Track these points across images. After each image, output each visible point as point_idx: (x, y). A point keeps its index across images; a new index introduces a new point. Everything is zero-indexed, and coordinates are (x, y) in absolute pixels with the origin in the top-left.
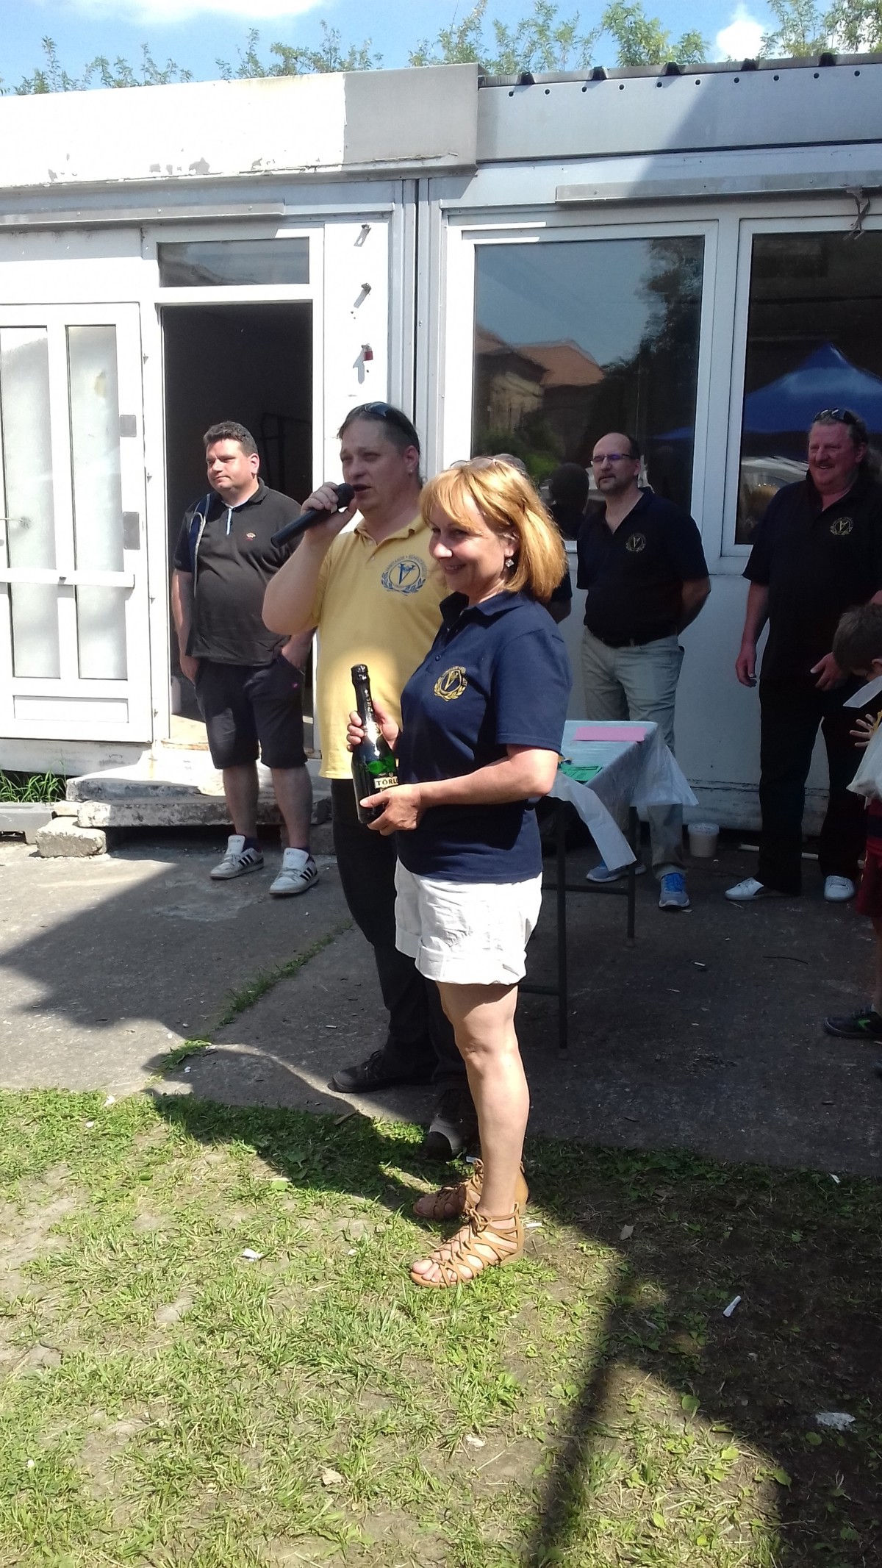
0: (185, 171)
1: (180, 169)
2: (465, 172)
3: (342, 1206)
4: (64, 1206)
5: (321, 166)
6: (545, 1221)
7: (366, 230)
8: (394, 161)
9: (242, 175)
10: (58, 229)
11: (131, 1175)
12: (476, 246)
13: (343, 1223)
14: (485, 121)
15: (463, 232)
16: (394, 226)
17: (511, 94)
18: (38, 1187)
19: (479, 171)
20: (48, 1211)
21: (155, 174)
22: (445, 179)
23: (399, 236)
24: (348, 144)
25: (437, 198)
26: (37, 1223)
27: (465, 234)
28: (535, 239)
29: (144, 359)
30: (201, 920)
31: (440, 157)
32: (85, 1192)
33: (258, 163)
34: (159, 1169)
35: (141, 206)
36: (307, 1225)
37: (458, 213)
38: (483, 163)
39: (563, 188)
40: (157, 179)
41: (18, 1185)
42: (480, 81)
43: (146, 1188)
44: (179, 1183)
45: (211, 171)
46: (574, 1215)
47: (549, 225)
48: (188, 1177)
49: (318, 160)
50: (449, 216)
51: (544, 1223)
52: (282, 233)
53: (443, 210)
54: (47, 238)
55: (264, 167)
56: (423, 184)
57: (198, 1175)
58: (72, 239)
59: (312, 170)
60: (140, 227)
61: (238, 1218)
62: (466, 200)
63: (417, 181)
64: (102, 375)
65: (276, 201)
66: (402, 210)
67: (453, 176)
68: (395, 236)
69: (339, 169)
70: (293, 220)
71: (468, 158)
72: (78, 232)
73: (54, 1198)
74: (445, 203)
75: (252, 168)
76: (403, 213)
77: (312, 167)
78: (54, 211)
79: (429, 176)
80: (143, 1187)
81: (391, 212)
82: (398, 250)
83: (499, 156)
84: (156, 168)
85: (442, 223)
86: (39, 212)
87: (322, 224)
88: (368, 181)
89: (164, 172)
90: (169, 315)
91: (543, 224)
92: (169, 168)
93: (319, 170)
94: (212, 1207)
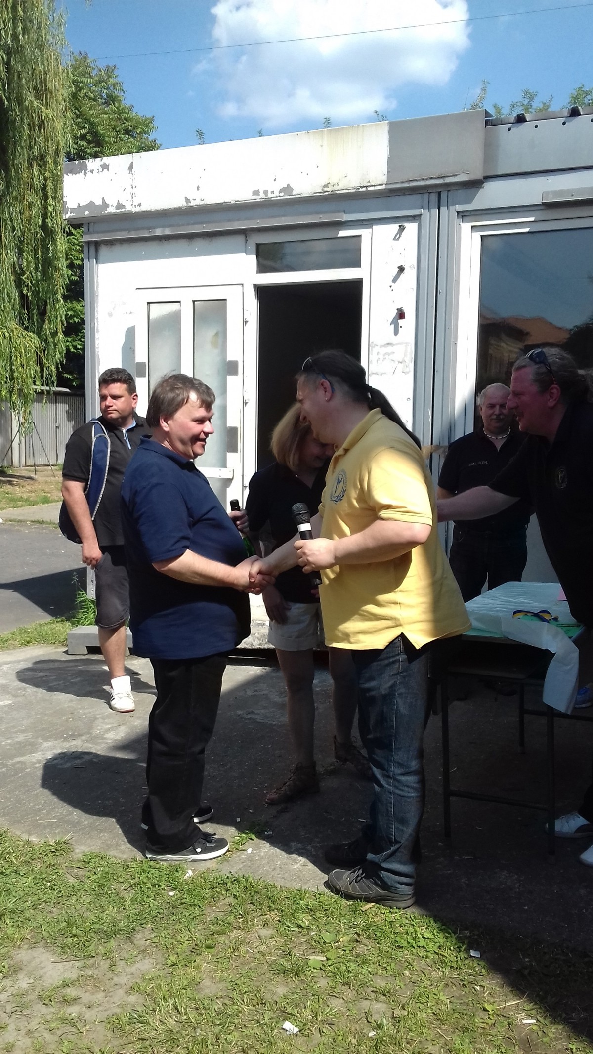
0: (277, 193)
1: (273, 192)
2: (475, 185)
3: (366, 988)
4: (146, 965)
5: (370, 186)
6: (539, 1018)
7: (402, 229)
8: (423, 180)
9: (315, 195)
10: (191, 237)
11: (199, 942)
12: (482, 236)
13: (366, 1004)
14: (490, 149)
15: (472, 227)
16: (422, 224)
17: (509, 130)
18: (127, 947)
19: (485, 183)
20: (133, 969)
21: (256, 197)
22: (460, 191)
23: (425, 232)
24: (390, 170)
25: (454, 204)
26: (123, 980)
27: (474, 228)
28: (527, 230)
29: (245, 322)
30: (269, 722)
31: (456, 175)
32: (163, 954)
33: (326, 186)
34: (222, 939)
35: (246, 219)
36: (336, 1004)
37: (469, 214)
38: (487, 178)
39: (547, 193)
40: (257, 200)
41: (113, 943)
42: (487, 121)
43: (210, 956)
44: (236, 954)
45: (294, 193)
46: (564, 1015)
47: (536, 220)
48: (243, 949)
49: (369, 182)
50: (462, 216)
51: (538, 1020)
52: (342, 233)
53: (458, 212)
54: (183, 243)
55: (330, 189)
56: (444, 196)
57: (251, 948)
58: (199, 243)
59: (364, 189)
60: (245, 233)
61: (281, 990)
62: (475, 205)
63: (439, 193)
64: (217, 334)
65: (339, 211)
66: (428, 213)
67: (465, 189)
68: (423, 232)
69: (383, 187)
70: (351, 224)
71: (478, 175)
72: (203, 238)
73: (138, 959)
74: (459, 207)
75: (322, 190)
76: (429, 215)
77: (364, 187)
78: (188, 224)
79: (449, 189)
80: (208, 955)
81: (420, 215)
82: (425, 241)
83: (500, 173)
84: (256, 193)
85: (456, 220)
86: (178, 226)
87: (371, 225)
88: (404, 194)
89: (262, 195)
90: (262, 292)
91: (532, 219)
92: (266, 192)
93: (369, 189)
94: (260, 979)
